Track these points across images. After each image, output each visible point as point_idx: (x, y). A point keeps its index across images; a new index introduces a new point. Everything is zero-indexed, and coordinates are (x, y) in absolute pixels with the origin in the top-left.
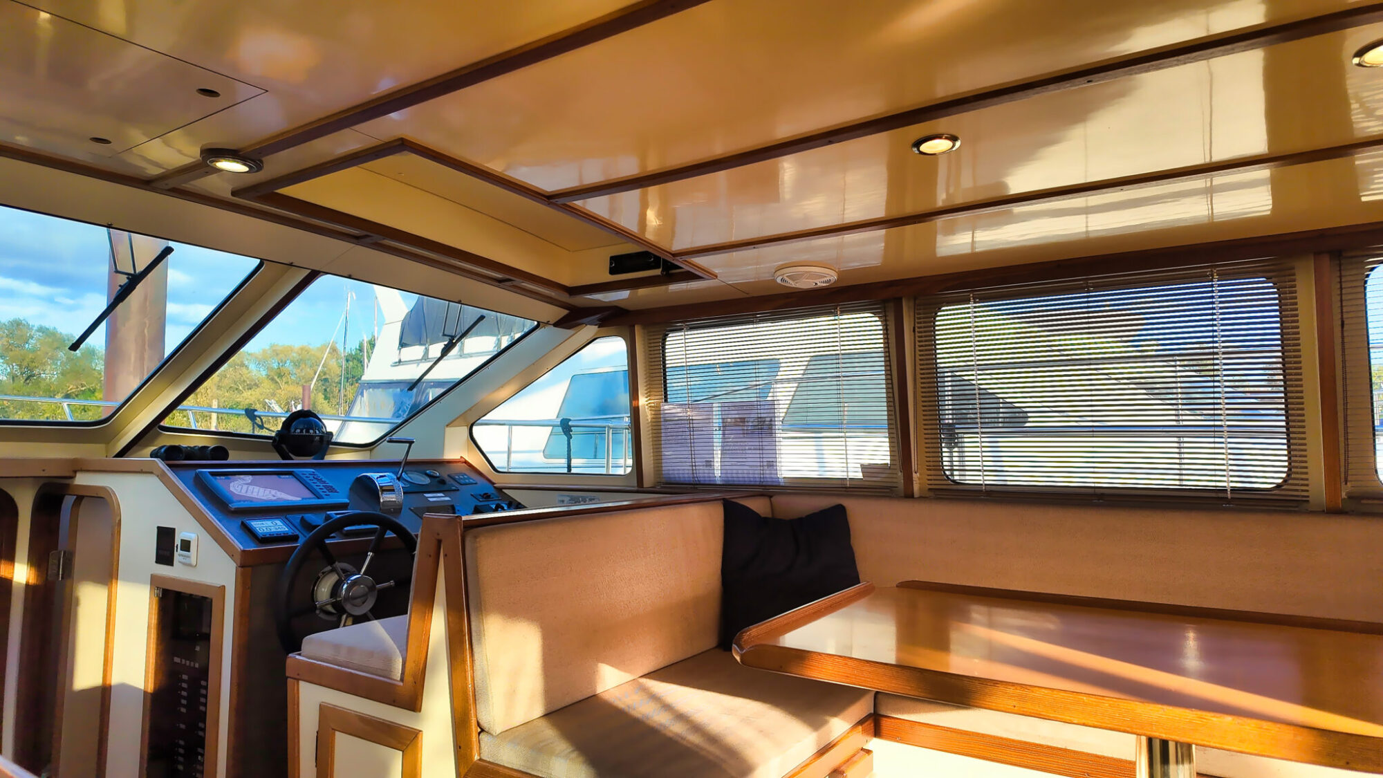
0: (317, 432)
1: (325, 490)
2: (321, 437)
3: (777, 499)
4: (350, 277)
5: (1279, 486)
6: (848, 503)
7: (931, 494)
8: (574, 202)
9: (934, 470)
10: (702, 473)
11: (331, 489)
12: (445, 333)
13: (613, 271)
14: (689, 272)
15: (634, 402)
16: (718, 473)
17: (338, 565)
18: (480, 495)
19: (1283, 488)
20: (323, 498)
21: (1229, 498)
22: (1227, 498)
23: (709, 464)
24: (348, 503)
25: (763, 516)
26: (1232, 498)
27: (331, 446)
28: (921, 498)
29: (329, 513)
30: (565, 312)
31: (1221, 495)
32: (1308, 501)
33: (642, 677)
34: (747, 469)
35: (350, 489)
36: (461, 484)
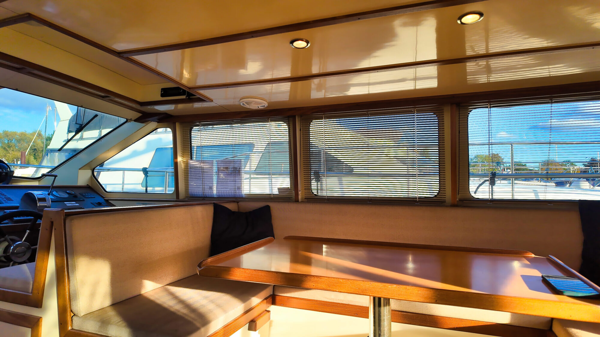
0: (4, 170)
1: (5, 199)
2: (6, 173)
3: (240, 203)
4: (17, 90)
5: (436, 196)
6: (271, 205)
7: (306, 200)
8: (133, 57)
9: (307, 190)
10: (207, 192)
11: (9, 199)
12: (77, 123)
13: (162, 95)
14: (199, 97)
15: (175, 160)
16: (215, 192)
17: (8, 237)
18: (96, 203)
19: (437, 196)
20: (3, 204)
21: (418, 200)
22: (417, 201)
23: (211, 188)
24: (19, 206)
25: (233, 211)
26: (419, 201)
27: (13, 178)
28: (302, 202)
29: (5, 211)
30: (140, 115)
31: (415, 200)
32: (445, 202)
33: (166, 285)
34: (228, 190)
35: (22, 199)
36: (86, 198)
